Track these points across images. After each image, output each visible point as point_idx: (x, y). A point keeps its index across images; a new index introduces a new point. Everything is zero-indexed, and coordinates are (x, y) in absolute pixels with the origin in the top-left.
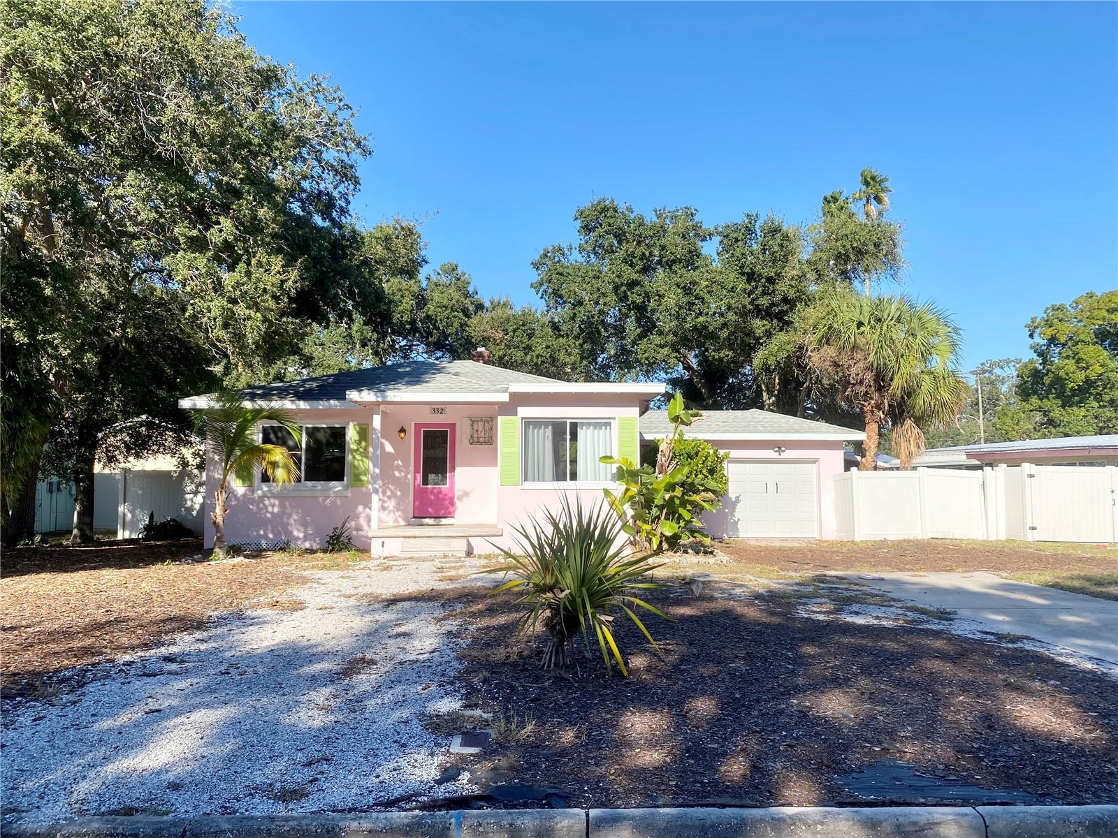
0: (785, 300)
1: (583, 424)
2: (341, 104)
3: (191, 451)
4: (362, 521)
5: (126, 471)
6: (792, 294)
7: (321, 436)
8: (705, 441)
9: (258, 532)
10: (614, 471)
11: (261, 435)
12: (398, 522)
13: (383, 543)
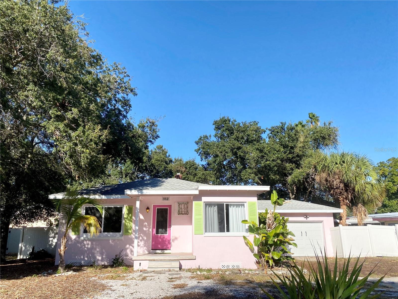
0: (298, 156)
1: (231, 205)
2: (125, 75)
3: (53, 219)
4: (128, 251)
5: (24, 227)
6: (301, 153)
7: (111, 211)
8: (278, 213)
9: (80, 257)
10: (247, 227)
11: (84, 211)
12: (145, 252)
13: (140, 264)
